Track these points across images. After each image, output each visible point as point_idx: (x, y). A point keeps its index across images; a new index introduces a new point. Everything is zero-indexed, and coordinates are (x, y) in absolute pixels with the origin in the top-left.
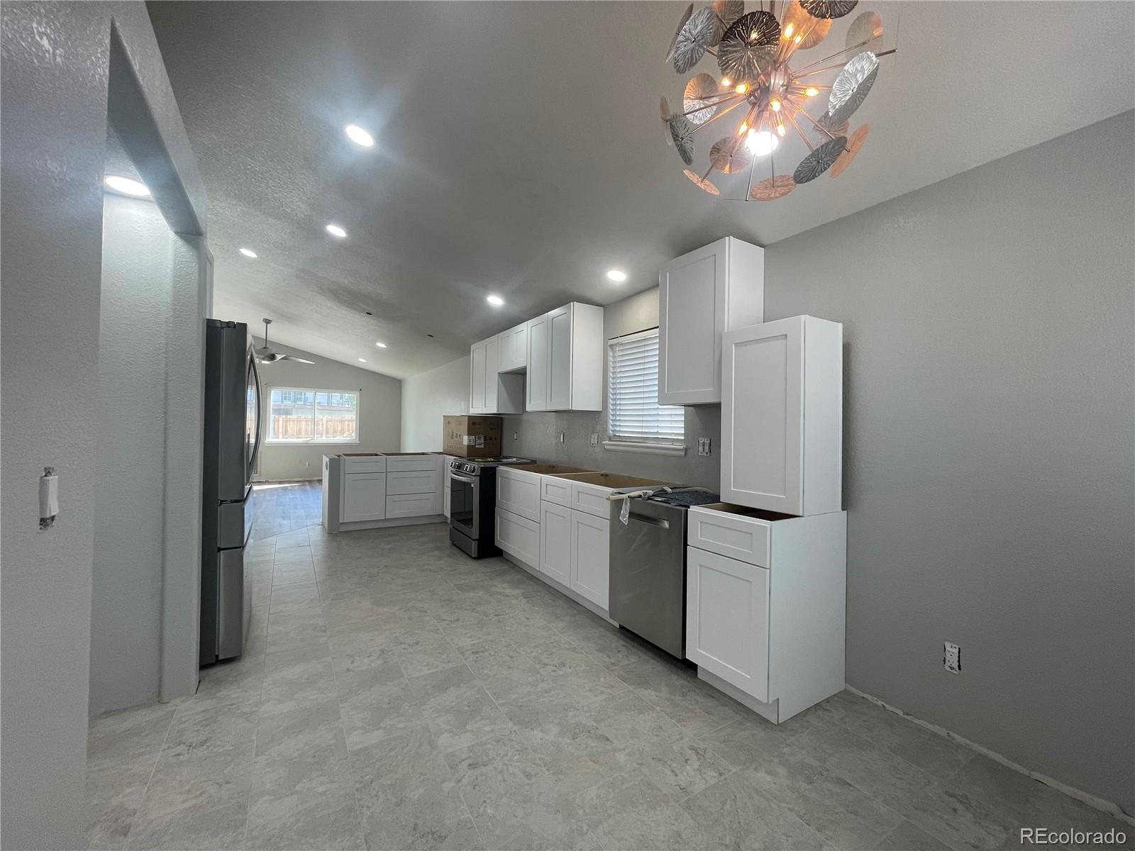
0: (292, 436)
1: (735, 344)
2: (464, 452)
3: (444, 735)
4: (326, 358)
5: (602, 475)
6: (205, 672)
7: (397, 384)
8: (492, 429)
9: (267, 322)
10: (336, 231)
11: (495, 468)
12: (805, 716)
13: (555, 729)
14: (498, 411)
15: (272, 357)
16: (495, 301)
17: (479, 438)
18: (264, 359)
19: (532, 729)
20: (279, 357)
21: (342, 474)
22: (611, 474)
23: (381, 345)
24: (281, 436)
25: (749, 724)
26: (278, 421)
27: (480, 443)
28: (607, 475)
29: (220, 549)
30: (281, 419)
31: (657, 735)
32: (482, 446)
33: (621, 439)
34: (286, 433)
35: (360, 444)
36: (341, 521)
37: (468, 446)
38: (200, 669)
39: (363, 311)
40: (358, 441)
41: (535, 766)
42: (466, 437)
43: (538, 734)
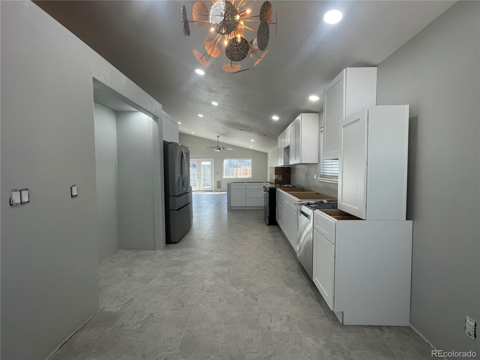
1: (343, 126)
2: (274, 182)
3: (207, 280)
4: (242, 147)
5: (316, 193)
6: (167, 245)
7: (266, 154)
8: (286, 172)
9: (218, 137)
10: (215, 104)
11: (276, 189)
12: (365, 327)
13: (242, 290)
14: (284, 165)
15: (220, 149)
16: (275, 118)
17: (280, 176)
18: (217, 150)
19: (234, 287)
20: (221, 148)
21: (231, 189)
22: (321, 194)
23: (252, 141)
24: (235, 176)
25: (326, 319)
26: (234, 170)
27: (280, 178)
28: (318, 194)
29: (171, 210)
30: (235, 170)
31: (277, 306)
32: (281, 179)
33: (324, 176)
34: (237, 174)
35: (253, 178)
36: (231, 206)
37: (275, 179)
38: (166, 244)
39: (239, 129)
40: (252, 177)
41: (225, 298)
42: (274, 176)
43: (235, 289)
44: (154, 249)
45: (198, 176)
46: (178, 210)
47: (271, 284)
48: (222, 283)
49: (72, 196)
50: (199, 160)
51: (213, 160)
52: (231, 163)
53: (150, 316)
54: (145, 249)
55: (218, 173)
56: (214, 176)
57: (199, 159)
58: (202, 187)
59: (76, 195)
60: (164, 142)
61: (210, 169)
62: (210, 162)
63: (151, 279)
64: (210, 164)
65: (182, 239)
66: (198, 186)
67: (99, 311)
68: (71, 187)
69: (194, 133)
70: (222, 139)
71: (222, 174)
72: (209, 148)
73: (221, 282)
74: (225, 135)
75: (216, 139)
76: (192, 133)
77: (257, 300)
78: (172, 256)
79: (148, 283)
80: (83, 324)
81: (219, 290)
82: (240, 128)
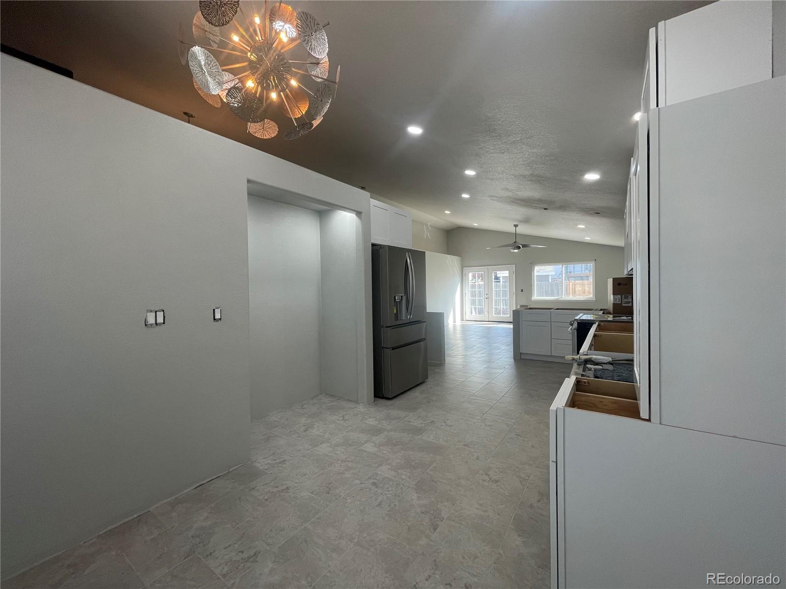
0: (579, 295)
2: (610, 307)
6: (377, 399)
9: (516, 226)
13: (425, 502)
15: (519, 248)
18: (514, 249)
19: (417, 493)
20: (522, 246)
27: (628, 302)
29: (383, 348)
30: (571, 284)
32: (630, 304)
34: (574, 292)
35: (596, 301)
36: (521, 352)
37: (614, 304)
38: (374, 397)
39: (541, 208)
40: (594, 299)
41: (388, 504)
42: (612, 296)
43: (415, 496)
44: (356, 402)
45: (486, 296)
46: (393, 349)
47: (486, 511)
48: (403, 479)
49: (214, 319)
50: (488, 269)
51: (514, 268)
52: (568, 270)
53: (284, 490)
54: (348, 400)
55: (522, 291)
56: (514, 296)
57: (489, 267)
58: (494, 315)
59: (220, 319)
60: (373, 245)
61: (508, 283)
62: (508, 272)
63: (323, 443)
64: (508, 275)
65: (403, 396)
66: (486, 313)
67: (250, 462)
68: (214, 310)
69: (477, 225)
70: (522, 229)
71: (530, 293)
72: (502, 246)
73: (404, 477)
74: (527, 221)
75: (512, 230)
76: (474, 224)
77: (435, 529)
78: (369, 418)
79: (316, 447)
80: (227, 472)
81: (390, 489)
82: (541, 206)
